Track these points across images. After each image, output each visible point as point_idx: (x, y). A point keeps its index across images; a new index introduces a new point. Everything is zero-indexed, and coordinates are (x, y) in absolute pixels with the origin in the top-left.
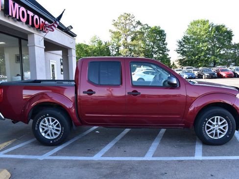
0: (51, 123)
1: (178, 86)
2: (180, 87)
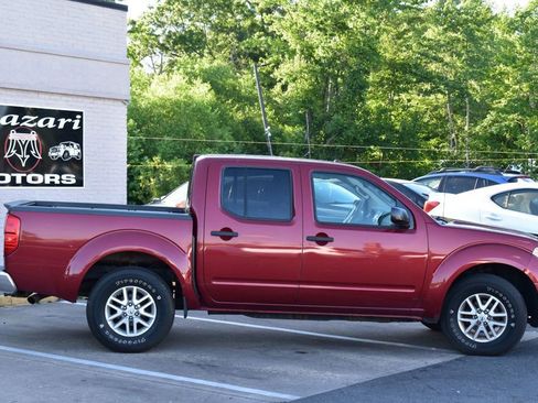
0: (136, 302)
1: (412, 227)
2: (415, 228)
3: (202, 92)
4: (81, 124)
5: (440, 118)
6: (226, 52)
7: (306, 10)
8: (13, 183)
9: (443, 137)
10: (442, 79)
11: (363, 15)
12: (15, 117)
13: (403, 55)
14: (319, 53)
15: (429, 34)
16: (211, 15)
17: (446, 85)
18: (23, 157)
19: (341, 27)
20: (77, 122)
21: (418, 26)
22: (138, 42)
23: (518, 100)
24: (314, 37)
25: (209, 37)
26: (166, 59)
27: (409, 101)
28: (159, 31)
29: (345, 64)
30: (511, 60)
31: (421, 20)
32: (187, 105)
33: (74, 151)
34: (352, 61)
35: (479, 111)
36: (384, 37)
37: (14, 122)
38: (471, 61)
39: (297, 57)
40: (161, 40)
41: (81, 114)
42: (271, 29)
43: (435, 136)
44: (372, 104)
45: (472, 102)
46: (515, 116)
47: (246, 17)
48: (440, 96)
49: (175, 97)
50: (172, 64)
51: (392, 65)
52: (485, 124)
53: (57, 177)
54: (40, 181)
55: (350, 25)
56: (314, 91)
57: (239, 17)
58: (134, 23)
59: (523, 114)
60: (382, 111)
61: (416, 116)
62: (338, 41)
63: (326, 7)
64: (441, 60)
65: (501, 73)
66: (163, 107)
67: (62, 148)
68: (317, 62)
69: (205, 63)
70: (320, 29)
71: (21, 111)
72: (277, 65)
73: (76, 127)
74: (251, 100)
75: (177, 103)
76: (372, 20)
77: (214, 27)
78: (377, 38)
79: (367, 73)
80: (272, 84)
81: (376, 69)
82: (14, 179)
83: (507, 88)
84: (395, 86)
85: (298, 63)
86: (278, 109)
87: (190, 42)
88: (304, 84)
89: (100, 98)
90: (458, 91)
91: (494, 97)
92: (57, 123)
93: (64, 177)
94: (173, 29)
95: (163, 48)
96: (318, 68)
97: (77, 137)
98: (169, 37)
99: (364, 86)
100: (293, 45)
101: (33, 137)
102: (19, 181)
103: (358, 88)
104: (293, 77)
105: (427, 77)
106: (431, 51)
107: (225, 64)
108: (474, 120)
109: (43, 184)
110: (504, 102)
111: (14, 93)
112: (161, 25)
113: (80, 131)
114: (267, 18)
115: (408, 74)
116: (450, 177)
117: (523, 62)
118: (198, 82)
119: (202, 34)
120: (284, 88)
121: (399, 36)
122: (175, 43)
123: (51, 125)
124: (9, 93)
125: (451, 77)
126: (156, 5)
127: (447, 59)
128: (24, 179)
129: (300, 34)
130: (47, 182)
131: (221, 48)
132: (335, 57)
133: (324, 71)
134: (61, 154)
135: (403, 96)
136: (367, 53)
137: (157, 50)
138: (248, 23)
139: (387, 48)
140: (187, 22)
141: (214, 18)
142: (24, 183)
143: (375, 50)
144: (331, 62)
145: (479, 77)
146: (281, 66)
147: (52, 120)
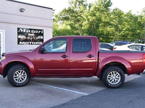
3: (69, 27)
4: (43, 32)
5: (113, 32)
6: (73, 20)
7: (88, 12)
8: (29, 44)
9: (113, 36)
10: (113, 25)
11: (99, 13)
12: (30, 31)
13: (106, 20)
14: (90, 20)
15: (111, 16)
16: (70, 14)
17: (114, 26)
18: (31, 39)
19: (94, 15)
20: (42, 32)
21: (109, 15)
22: (57, 19)
23: (128, 29)
24: (89, 17)
25: (70, 18)
26: (62, 22)
27: (107, 29)
28: (61, 17)
29: (95, 22)
30: (126, 21)
31: (110, 14)
32: (66, 30)
33: (42, 38)
34: (97, 21)
35: (120, 31)
36: (102, 17)
37: (29, 32)
38: (119, 22)
39: (86, 21)
40: (61, 18)
41: (43, 30)
42: (81, 16)
43: (112, 35)
44: (100, 30)
45: (119, 29)
46: (127, 32)
47: (77, 14)
48: (113, 28)
49: (64, 28)
50: (63, 23)
51: (104, 22)
52: (121, 33)
53: (38, 43)
54: (35, 43)
55: (96, 15)
56: (89, 27)
57: (75, 14)
58: (56, 15)
59: (129, 31)
60: (102, 31)
61: (109, 32)
62: (94, 18)
63: (92, 12)
64: (113, 21)
65: (124, 24)
66: (61, 30)
67: (39, 37)
68: (90, 22)
69: (69, 22)
70: (91, 16)
71: (31, 29)
72: (82, 22)
73: (42, 33)
74: (78, 29)
75: (64, 30)
76: (100, 14)
77: (71, 16)
78: (101, 17)
79: (99, 24)
80: (82, 26)
81: (101, 23)
82: (29, 43)
83: (126, 26)
84: (104, 26)
85: (87, 22)
86: (83, 31)
87: (67, 19)
88: (88, 26)
89: (47, 27)
90: (116, 27)
91: (123, 28)
92: (38, 32)
93: (40, 43)
94: (63, 16)
95: (61, 19)
96: (90, 23)
97: (42, 35)
98: (63, 18)
99: (99, 26)
100: (85, 18)
101: (33, 35)
102: (30, 43)
103: (98, 27)
104: (85, 25)
105: (110, 24)
106: (111, 20)
107: (73, 23)
108: (119, 33)
109: (35, 44)
110: (125, 29)
111: (29, 26)
112: (61, 15)
113: (43, 33)
114: (81, 14)
115: (107, 24)
116: (117, 43)
117: (129, 21)
118: (68, 26)
119: (69, 17)
120: (84, 27)
121: (106, 17)
122: (64, 19)
123: (37, 32)
124: (28, 26)
125: (115, 24)
126: (60, 12)
127: (115, 21)
128: (31, 43)
129: (87, 17)
130: (36, 44)
131: (72, 20)
132: (93, 21)
133: (91, 24)
134: (39, 38)
135: (106, 28)
136: (99, 20)
137: (60, 20)
138: (77, 15)
139: (103, 19)
140: (66, 15)
141: (71, 14)
142: (32, 44)
143: (101, 19)
144: (93, 22)
145: (120, 24)
146: (84, 22)
147: (37, 31)
